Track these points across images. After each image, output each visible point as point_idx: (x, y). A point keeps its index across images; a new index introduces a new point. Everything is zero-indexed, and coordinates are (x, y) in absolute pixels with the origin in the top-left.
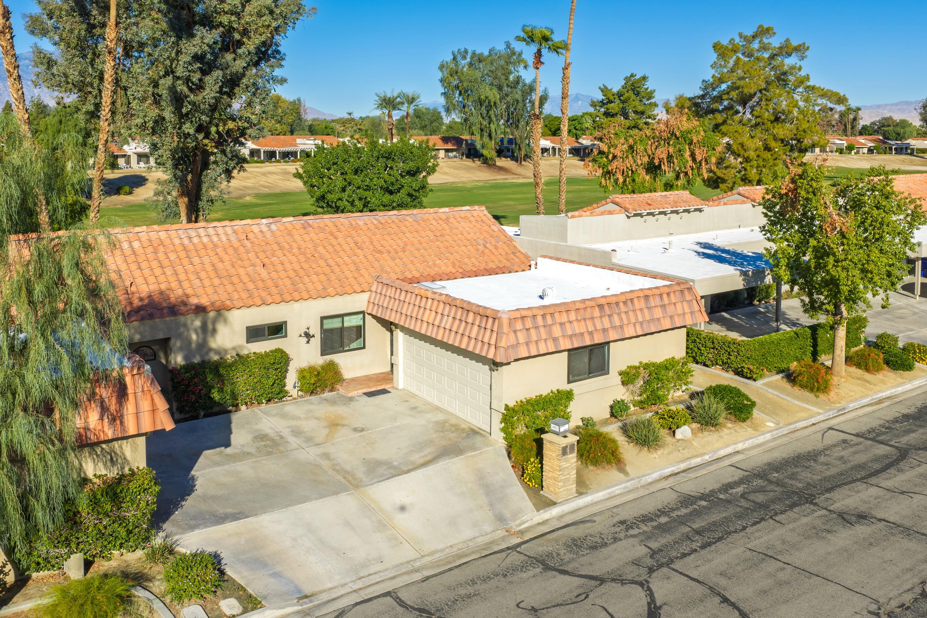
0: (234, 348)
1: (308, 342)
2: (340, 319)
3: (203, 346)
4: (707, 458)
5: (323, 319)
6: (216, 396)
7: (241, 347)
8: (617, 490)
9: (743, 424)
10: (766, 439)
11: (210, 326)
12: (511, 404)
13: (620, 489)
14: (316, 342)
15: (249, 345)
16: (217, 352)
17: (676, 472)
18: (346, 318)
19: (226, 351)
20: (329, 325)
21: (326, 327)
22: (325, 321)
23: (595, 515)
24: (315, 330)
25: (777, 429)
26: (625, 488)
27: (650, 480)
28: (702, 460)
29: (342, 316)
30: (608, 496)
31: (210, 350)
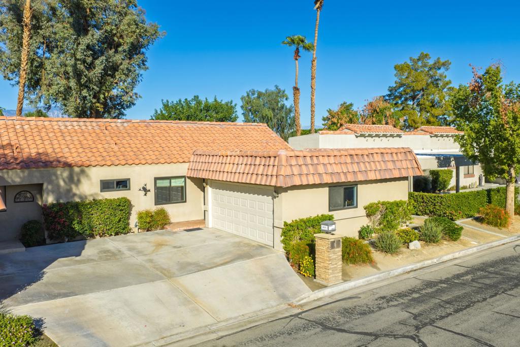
0: (91, 195)
1: (145, 195)
2: (168, 181)
3: (69, 191)
4: (435, 260)
5: (156, 179)
6: (77, 227)
7: (96, 194)
8: (373, 278)
9: (455, 242)
10: (474, 251)
11: (76, 178)
12: (289, 222)
13: (375, 278)
14: (151, 195)
15: (103, 193)
16: (80, 197)
17: (414, 269)
18: (172, 181)
19: (86, 197)
20: (161, 184)
21: (158, 185)
22: (158, 181)
23: (359, 294)
24: (151, 186)
25: (479, 246)
26: (379, 278)
27: (396, 274)
28: (432, 262)
29: (170, 178)
30: (367, 283)
31: (75, 195)
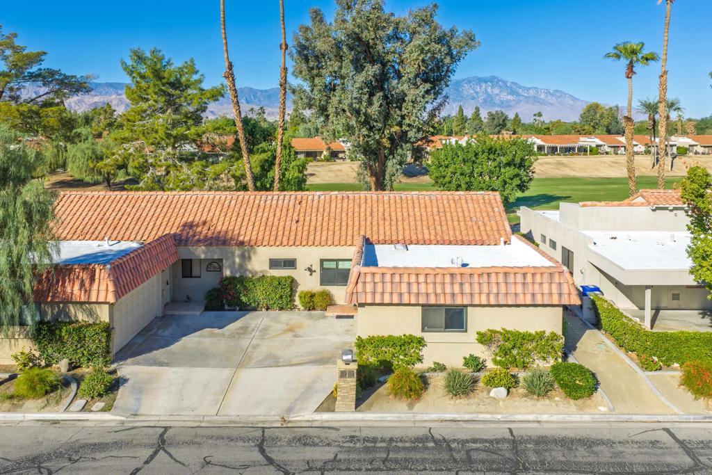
0: (261, 272)
1: (311, 275)
2: (335, 263)
3: (241, 266)
5: (322, 261)
6: (244, 299)
7: (265, 271)
9: (572, 402)
11: (247, 254)
12: (364, 337)
13: (394, 417)
14: (317, 275)
15: (271, 271)
16: (251, 272)
17: (458, 419)
18: (340, 263)
19: (256, 272)
20: (326, 265)
21: (324, 266)
22: (325, 263)
23: (341, 427)
24: (317, 267)
25: (609, 414)
26: (398, 417)
27: (426, 418)
28: (492, 417)
29: (337, 261)
30: (380, 419)
31: (247, 270)
